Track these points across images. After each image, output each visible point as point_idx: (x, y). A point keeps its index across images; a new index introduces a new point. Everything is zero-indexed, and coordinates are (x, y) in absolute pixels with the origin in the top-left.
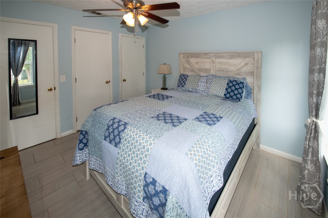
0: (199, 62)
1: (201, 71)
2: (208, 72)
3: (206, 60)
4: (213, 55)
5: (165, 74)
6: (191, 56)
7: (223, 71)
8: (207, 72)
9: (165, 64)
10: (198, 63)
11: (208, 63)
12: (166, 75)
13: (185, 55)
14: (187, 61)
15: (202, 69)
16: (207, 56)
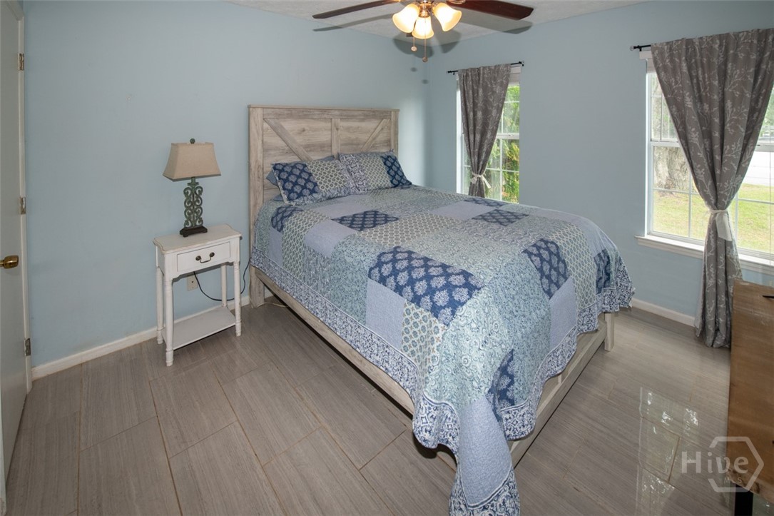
0: (306, 128)
1: (310, 151)
2: (326, 149)
3: (322, 124)
4: (337, 113)
5: (193, 178)
6: (288, 114)
7: (352, 144)
8: (324, 151)
9: (193, 141)
10: (304, 130)
11: (325, 130)
12: (197, 180)
13: (269, 111)
14: (274, 128)
15: (314, 145)
16: (325, 116)
